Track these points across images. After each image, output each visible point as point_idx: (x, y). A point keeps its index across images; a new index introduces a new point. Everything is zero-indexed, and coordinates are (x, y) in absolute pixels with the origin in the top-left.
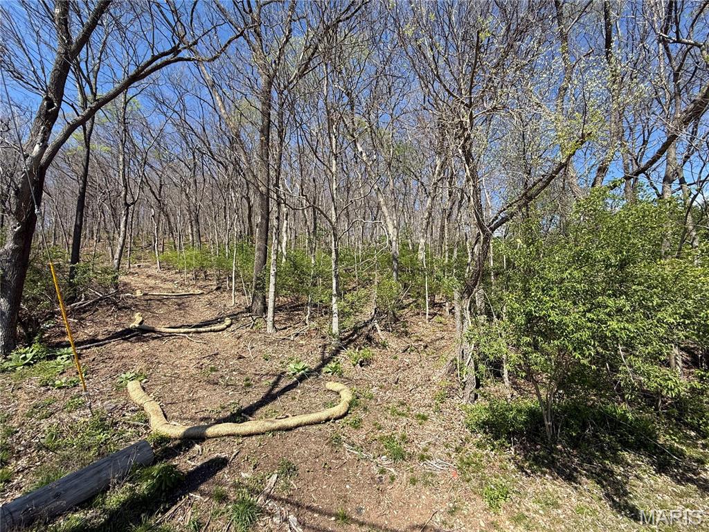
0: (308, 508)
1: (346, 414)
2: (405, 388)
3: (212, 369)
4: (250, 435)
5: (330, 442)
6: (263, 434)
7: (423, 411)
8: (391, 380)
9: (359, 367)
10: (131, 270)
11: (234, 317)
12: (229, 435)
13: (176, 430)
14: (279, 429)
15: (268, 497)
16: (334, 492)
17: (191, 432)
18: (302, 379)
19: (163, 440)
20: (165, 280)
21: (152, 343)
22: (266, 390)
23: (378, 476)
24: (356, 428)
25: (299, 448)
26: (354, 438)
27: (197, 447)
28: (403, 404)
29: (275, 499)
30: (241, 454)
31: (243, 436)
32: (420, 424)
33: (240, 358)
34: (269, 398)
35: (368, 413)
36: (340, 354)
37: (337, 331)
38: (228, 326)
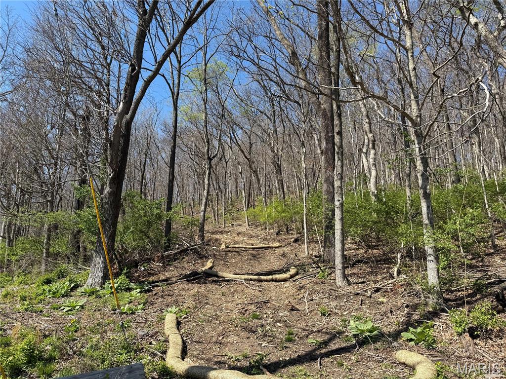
3: (256, 317)
9: (468, 338)
11: (302, 267)
17: (195, 371)
18: (363, 342)
20: (251, 237)
33: (292, 310)
36: (440, 318)
37: (435, 284)
38: (292, 276)
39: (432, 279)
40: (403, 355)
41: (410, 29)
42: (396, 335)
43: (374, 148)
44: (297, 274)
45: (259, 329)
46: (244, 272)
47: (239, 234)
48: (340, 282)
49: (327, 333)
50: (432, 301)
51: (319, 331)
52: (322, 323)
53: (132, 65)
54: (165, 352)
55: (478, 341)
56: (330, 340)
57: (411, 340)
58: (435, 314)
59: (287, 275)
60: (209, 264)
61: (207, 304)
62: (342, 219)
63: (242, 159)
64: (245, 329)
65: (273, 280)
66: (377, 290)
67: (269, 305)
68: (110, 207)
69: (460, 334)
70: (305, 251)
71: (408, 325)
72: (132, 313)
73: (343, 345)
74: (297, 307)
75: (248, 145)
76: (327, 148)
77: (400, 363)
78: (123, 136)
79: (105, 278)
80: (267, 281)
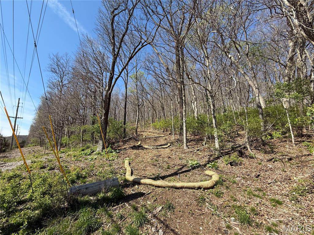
1: (212, 187)
2: (264, 181)
3: (156, 161)
5: (197, 200)
7: (278, 197)
8: (253, 174)
9: (230, 166)
12: (150, 185)
14: (172, 187)
16: (191, 228)
17: (136, 180)
19: (126, 180)
22: (175, 171)
23: (225, 229)
24: (217, 196)
26: (215, 202)
27: (137, 186)
28: (260, 190)
29: (157, 219)
30: (151, 194)
33: (169, 158)
34: (176, 174)
35: (229, 190)
36: (220, 159)
37: (218, 148)
38: (169, 146)
39: (217, 146)
40: (208, 172)
41: (208, 59)
42: (205, 165)
43: (196, 101)
44: (170, 145)
45: (158, 165)
46: (152, 145)
47: (149, 132)
48: (185, 148)
49: (181, 165)
50: (217, 153)
51: (178, 165)
52: (180, 162)
53: (111, 73)
54: (125, 174)
55: (233, 167)
56: (182, 168)
57: (210, 167)
58: (218, 158)
59: (167, 146)
60: (139, 143)
61: (139, 156)
62: (186, 126)
63: (150, 106)
64: (153, 165)
65: (162, 148)
66: (198, 150)
67: (161, 156)
68: (104, 123)
69: (227, 165)
70: (173, 138)
71: (209, 162)
72: (113, 160)
73: (187, 169)
74: (171, 157)
75: (152, 101)
76: (180, 101)
77: (207, 175)
78: (108, 98)
79: (103, 148)
80: (160, 148)
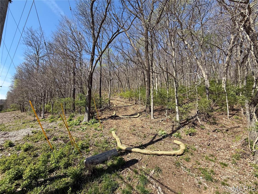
0: (166, 186)
1: (182, 154)
2: (214, 149)
3: (134, 130)
4: (145, 154)
5: (175, 164)
6: (149, 155)
7: (224, 161)
8: (206, 143)
9: (189, 136)
10: (113, 99)
11: (140, 113)
12: (139, 153)
13: (124, 147)
14: (155, 154)
15: (151, 177)
16: (177, 184)
17: (128, 149)
18: (164, 137)
19: (120, 150)
20: (121, 101)
21: (118, 120)
22: (151, 139)
23: (198, 184)
24: (187, 161)
25: (163, 163)
26: (186, 165)
27: (129, 154)
28: (212, 156)
29: (154, 179)
30: (142, 160)
31: (143, 154)
32: (223, 168)
33: (142, 127)
34: (152, 142)
35: (193, 156)
36: (180, 129)
37: (178, 120)
40: (175, 141)
42: (171, 135)
44: (140, 115)
45: (136, 134)
48: (152, 118)
49: (154, 134)
52: (151, 131)
53: (92, 56)
56: (155, 136)
57: (175, 136)
59: (137, 116)
60: (114, 113)
62: (153, 102)
66: (162, 120)
67: (136, 126)
69: (187, 135)
73: (159, 138)
79: (89, 120)
